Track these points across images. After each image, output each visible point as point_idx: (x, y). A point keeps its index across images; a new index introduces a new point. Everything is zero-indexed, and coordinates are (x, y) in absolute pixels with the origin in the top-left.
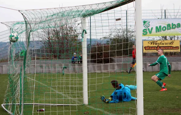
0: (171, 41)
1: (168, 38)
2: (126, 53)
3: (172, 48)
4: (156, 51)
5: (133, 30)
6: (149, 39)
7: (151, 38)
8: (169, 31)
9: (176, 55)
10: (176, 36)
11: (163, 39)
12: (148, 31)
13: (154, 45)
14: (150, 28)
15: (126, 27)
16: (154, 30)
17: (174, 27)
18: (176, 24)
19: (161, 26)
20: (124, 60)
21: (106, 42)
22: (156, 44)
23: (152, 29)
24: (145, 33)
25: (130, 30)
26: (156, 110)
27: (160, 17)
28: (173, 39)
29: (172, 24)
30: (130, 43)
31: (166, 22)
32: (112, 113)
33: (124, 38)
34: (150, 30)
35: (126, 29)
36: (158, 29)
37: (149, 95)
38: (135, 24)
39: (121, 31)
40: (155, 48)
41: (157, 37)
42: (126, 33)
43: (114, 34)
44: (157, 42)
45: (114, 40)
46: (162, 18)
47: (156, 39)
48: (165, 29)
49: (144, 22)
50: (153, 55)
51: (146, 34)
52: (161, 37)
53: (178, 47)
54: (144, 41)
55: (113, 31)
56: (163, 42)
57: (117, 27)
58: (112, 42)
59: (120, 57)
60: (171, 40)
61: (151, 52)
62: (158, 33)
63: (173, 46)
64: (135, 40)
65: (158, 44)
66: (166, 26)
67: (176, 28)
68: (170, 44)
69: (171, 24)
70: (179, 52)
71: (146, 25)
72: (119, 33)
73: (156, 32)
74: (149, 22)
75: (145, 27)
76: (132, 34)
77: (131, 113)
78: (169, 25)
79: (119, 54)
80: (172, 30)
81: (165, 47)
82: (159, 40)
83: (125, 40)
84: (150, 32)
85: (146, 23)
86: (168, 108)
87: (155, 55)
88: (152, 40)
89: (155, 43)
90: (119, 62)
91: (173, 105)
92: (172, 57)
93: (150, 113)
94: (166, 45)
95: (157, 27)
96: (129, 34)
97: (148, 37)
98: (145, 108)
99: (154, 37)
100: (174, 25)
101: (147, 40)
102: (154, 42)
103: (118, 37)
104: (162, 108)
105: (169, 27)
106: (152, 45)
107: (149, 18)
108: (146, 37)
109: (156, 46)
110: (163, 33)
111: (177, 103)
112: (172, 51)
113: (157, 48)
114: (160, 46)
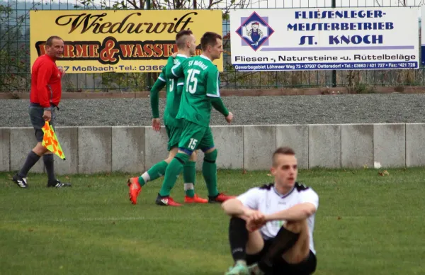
0: (180, 14)
4: (96, 64)
13: (89, 36)
22: (98, 28)
28: (188, 4)
40: (90, 51)
44: (105, 20)
56: (135, 20)
60: (179, 6)
61: (70, 71)
65: (111, 26)
68: (172, 28)
81: (143, 44)
82: (115, 8)
88: (76, 7)
89: (90, 21)
94: (153, 37)
102: (88, 17)
106: (77, 36)
109: (100, 38)
113: (102, 47)
114: (120, 37)
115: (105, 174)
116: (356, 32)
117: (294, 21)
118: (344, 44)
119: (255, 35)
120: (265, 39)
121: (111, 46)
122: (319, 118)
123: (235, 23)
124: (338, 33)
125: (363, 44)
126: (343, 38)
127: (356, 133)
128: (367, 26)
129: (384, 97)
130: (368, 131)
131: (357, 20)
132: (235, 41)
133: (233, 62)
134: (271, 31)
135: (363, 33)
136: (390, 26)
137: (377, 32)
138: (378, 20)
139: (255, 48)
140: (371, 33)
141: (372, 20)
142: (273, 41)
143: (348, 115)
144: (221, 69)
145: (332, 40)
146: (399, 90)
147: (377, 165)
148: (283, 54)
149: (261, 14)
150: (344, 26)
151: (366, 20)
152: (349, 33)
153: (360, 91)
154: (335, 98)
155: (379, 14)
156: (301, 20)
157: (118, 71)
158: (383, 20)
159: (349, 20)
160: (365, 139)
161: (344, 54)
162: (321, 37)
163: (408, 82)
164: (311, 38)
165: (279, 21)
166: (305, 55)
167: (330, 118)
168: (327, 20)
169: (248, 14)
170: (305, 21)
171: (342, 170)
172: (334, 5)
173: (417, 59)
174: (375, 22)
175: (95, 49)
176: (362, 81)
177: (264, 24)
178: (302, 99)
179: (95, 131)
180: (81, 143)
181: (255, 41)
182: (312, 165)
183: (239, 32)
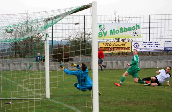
0: (124, 43)
1: (120, 40)
2: (83, 53)
3: (124, 49)
4: (110, 51)
5: (90, 33)
6: (104, 41)
7: (105, 40)
8: (121, 33)
9: (127, 55)
10: (128, 38)
11: (116, 41)
12: (103, 34)
13: (109, 46)
14: (105, 31)
15: (84, 30)
16: (108, 33)
17: (126, 30)
18: (128, 28)
19: (114, 29)
20: (82, 59)
21: (66, 43)
22: (110, 45)
23: (107, 32)
24: (100, 36)
25: (87, 33)
26: (110, 103)
27: (114, 22)
28: (125, 41)
29: (125, 27)
30: (87, 44)
31: (119, 26)
32: (71, 106)
33: (82, 39)
34: (105, 33)
35: (84, 32)
36: (112, 32)
37: (104, 90)
38: (92, 27)
39: (79, 34)
41: (111, 39)
42: (84, 35)
43: (73, 36)
44: (111, 44)
45: (73, 41)
46: (116, 22)
47: (110, 41)
48: (118, 32)
49: (100, 26)
50: (107, 55)
51: (102, 36)
52: (114, 39)
53: (129, 48)
54: (99, 43)
55: (72, 33)
56: (116, 44)
57: (76, 30)
58: (71, 43)
59: (78, 57)
60: (123, 41)
61: (105, 52)
62: (112, 36)
63: (125, 47)
64: (92, 41)
65: (112, 45)
66: (119, 30)
67: (128, 32)
68: (122, 45)
69: (123, 28)
70: (130, 53)
71: (101, 29)
72: (77, 36)
73: (110, 35)
74: (104, 26)
75: (100, 30)
76: (89, 36)
77: (87, 106)
78: (121, 29)
79: (78, 54)
80: (124, 33)
81: (118, 48)
82: (113, 42)
83: (82, 41)
84: (105, 35)
85: (102, 27)
86: (120, 101)
87: (109, 55)
88: (106, 42)
90: (77, 61)
91: (125, 99)
92: (124, 56)
93: (104, 105)
94: (119, 46)
95: (111, 31)
96: (86, 36)
97: (103, 39)
98: (100, 101)
99: (108, 39)
100: (126, 28)
101: (102, 42)
102: (108, 43)
103: (77, 39)
104: (115, 101)
105: (122, 30)
106: (107, 46)
107: (104, 23)
108: (101, 39)
109: (110, 47)
110: (116, 36)
111: (128, 97)
112: (124, 51)
113: (111, 48)
114: (114, 47)
115: (112, 69)
116: (153, 45)
117: (143, 44)
118: (151, 47)
119: (136, 46)
120: (138, 47)
121: (112, 48)
122: (147, 60)
123: (133, 44)
124: (150, 46)
125: (154, 47)
126: (151, 46)
127: (154, 62)
128: (155, 44)
129: (158, 56)
130: (156, 62)
131: (154, 43)
132: (133, 47)
133: (133, 50)
134: (139, 45)
135: (154, 46)
136: (159, 44)
137: (157, 45)
138: (157, 43)
139: (136, 48)
140: (156, 45)
141: (156, 43)
142: (139, 47)
143: (152, 59)
144: (131, 52)
145: (149, 47)
146: (161, 55)
147: (157, 68)
148: (141, 49)
149: (137, 42)
150: (151, 44)
151: (155, 43)
152: (152, 46)
153: (154, 55)
154: (150, 56)
155: (157, 42)
156: (144, 43)
157: (113, 52)
158: (158, 43)
159: (152, 43)
160: (155, 63)
161: (152, 49)
162: (147, 46)
163: (162, 54)
164: (146, 47)
165: (140, 44)
166: (145, 49)
167: (149, 60)
168: (148, 43)
169: (135, 42)
170: (145, 44)
171: (151, 68)
172: (150, 41)
173: (164, 50)
174: (156, 44)
175: (110, 49)
176: (154, 54)
177: (138, 44)
178: (144, 57)
179: (110, 62)
180: (108, 64)
181: (136, 47)
182: (146, 68)
183: (134, 45)
